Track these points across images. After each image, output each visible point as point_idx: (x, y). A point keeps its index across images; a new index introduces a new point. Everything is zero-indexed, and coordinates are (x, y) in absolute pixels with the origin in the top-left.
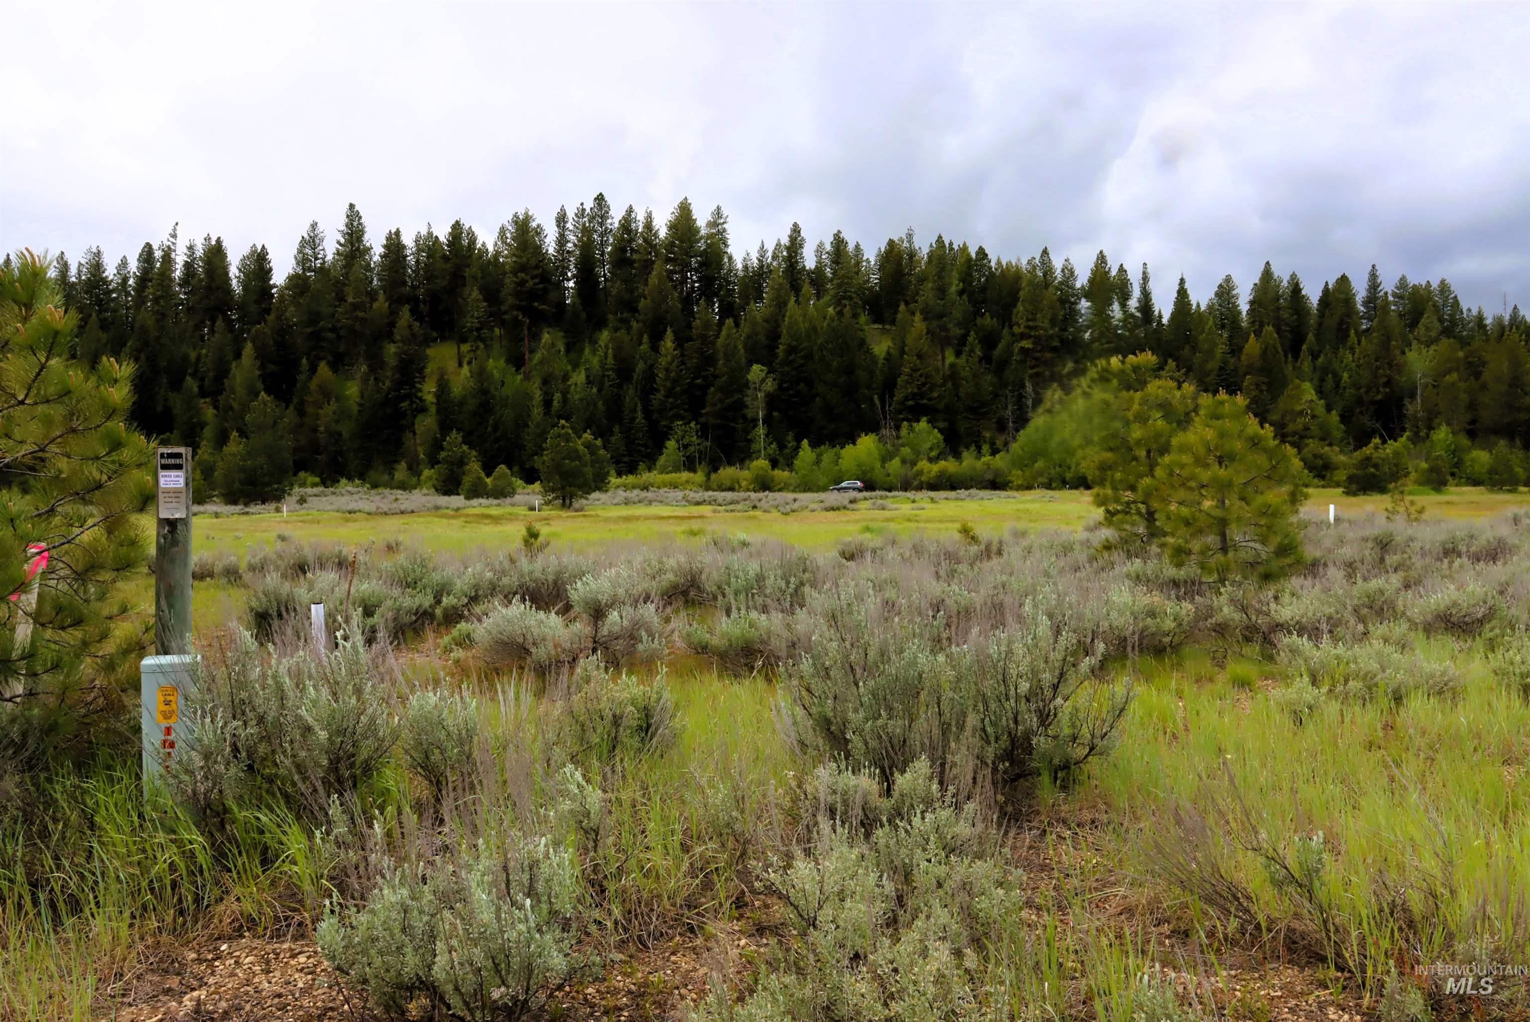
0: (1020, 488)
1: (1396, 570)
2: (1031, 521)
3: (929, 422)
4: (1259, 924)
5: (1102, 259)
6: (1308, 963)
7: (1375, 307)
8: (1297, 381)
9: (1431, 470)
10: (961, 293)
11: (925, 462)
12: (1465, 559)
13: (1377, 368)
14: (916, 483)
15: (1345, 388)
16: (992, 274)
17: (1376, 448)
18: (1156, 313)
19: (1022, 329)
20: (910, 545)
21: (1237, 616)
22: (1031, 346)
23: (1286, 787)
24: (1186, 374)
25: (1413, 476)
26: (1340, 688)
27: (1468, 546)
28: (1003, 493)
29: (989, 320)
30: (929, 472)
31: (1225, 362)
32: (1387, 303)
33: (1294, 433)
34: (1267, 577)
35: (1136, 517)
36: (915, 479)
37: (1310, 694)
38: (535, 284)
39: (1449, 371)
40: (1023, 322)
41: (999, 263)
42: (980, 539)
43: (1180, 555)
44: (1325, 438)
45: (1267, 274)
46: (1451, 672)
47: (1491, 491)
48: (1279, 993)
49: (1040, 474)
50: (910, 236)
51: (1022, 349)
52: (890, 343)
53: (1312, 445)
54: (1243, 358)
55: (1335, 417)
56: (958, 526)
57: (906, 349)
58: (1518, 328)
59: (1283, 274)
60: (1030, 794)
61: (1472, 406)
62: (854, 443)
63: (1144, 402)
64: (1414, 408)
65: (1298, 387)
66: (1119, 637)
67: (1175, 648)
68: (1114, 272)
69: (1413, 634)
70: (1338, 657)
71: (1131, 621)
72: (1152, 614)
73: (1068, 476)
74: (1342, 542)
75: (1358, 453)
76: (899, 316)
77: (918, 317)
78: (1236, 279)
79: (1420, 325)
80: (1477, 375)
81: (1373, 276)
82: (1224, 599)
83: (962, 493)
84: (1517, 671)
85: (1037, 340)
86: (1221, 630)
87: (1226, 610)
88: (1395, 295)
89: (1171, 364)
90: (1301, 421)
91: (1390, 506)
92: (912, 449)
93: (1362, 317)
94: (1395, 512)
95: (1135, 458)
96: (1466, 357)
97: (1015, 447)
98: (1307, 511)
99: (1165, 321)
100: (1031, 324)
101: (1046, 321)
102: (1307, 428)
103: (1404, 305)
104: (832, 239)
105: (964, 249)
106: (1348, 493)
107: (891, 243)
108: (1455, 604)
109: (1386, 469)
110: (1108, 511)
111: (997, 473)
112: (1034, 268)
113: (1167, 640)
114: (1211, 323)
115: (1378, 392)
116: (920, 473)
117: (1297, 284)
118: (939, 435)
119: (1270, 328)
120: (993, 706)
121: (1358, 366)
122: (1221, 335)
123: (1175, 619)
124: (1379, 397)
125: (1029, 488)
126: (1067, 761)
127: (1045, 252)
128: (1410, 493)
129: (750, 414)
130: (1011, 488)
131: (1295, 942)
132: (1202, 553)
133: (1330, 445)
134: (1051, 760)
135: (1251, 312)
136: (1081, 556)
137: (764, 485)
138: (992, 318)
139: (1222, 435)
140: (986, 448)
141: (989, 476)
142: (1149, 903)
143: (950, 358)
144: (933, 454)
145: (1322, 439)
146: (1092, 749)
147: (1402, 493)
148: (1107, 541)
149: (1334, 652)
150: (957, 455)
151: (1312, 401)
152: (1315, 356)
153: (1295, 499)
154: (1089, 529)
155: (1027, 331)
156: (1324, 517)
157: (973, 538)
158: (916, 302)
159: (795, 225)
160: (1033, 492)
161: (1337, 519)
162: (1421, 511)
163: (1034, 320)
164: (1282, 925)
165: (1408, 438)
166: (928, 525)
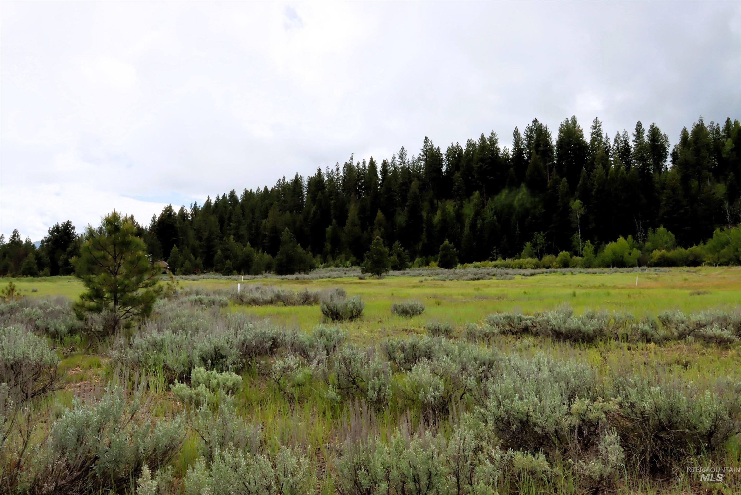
3: (665, 227)
11: (657, 250)
36: (649, 260)
38: (487, 167)
62: (616, 241)
92: (652, 243)
97: (711, 242)
104: (649, 128)
111: (697, 256)
116: (653, 257)
118: (672, 235)
129: (574, 226)
137: (565, 265)
141: (691, 258)
159: (639, 122)
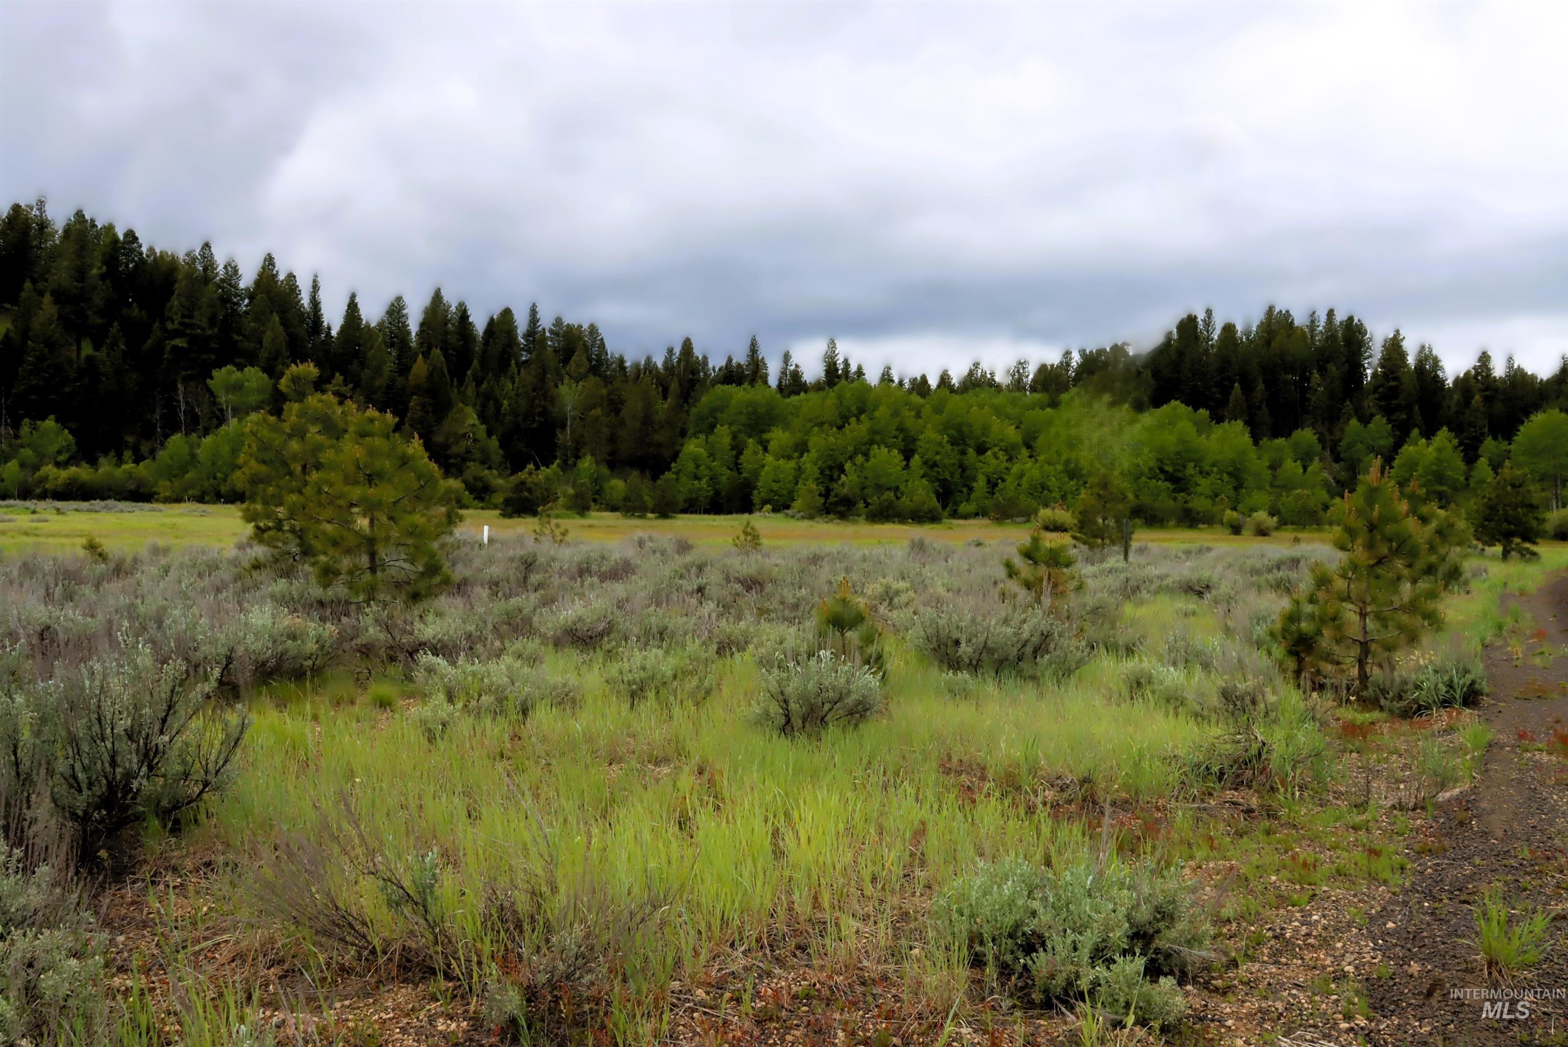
0: (168, 500)
1: (536, 590)
2: (177, 537)
3: (57, 421)
4: (374, 948)
5: (269, 261)
6: (423, 978)
7: (534, 341)
8: (461, 405)
9: (576, 496)
10: (103, 277)
11: (50, 467)
12: (595, 579)
13: (534, 398)
14: (38, 491)
15: (505, 415)
16: (143, 261)
17: (530, 473)
18: (325, 324)
19: (176, 325)
20: (19, 564)
21: (382, 636)
22: (185, 345)
23: (413, 805)
24: (353, 389)
25: (561, 501)
26: (473, 703)
27: (600, 566)
28: (147, 506)
29: (136, 311)
30: (56, 479)
31: (393, 381)
32: (544, 339)
33: (457, 456)
34: (415, 597)
35: (288, 535)
36: (37, 486)
37: (445, 710)
39: (594, 406)
40: (177, 318)
41: (151, 250)
42: (110, 556)
43: (328, 574)
44: (485, 461)
45: (437, 297)
46: (571, 683)
47: (625, 516)
48: (391, 1015)
49: (191, 486)
50: (41, 204)
51: (175, 348)
52: (9, 325)
53: (474, 469)
54: (411, 377)
55: (494, 442)
56: (84, 541)
57: (31, 334)
58: (650, 372)
59: (451, 299)
60: (136, 842)
61: (612, 439)
63: (302, 414)
64: (565, 437)
65: (462, 410)
66: (256, 661)
67: (317, 671)
68: (282, 277)
69: (543, 648)
70: (474, 674)
71: (270, 645)
72: (293, 637)
73: (224, 489)
74: (491, 561)
75: (512, 478)
76: (23, 295)
77: (48, 299)
78: (407, 299)
79: (572, 362)
80: (617, 411)
81: (533, 312)
82: (369, 620)
83: (97, 503)
84: (625, 679)
85: (193, 340)
86: (366, 651)
87: (371, 630)
88: (551, 331)
89: (339, 378)
90: (464, 444)
91: (538, 529)
92: (35, 451)
93: (522, 349)
94: (542, 534)
95: (290, 473)
96: (609, 394)
97: (162, 454)
98: (461, 531)
99: (334, 333)
100: (187, 321)
101: (205, 320)
102: (468, 452)
103: (559, 342)
105: (110, 228)
106: (504, 515)
107: (16, 208)
108: (580, 619)
109: (538, 493)
110: (258, 527)
111: (140, 483)
112: (194, 259)
113: (309, 663)
114: (380, 339)
115: (534, 421)
116: (45, 479)
117: (465, 311)
118: (70, 437)
119: (438, 351)
120: (85, 747)
121: (517, 395)
122: (390, 353)
123: (317, 642)
124: (535, 425)
125: (178, 500)
126: (178, 802)
127: (207, 246)
128: (557, 517)
130: (157, 501)
131: (409, 961)
132: (350, 573)
133: (490, 468)
134: (159, 802)
135: (421, 333)
136: (226, 574)
138: (140, 310)
139: (372, 453)
140: (127, 454)
141: (132, 486)
142: (262, 946)
143: (87, 349)
144: (62, 458)
145: (483, 462)
146: (206, 785)
147: (549, 516)
148: (256, 559)
149: (470, 668)
150: (93, 462)
151: (474, 425)
152: (479, 383)
153: (451, 520)
154: (241, 547)
155: (182, 328)
156: (478, 538)
157: (100, 555)
158: (46, 280)
160: (182, 505)
161: (491, 540)
162: (564, 534)
163: (190, 317)
164: (397, 946)
165: (558, 466)
166: (51, 540)
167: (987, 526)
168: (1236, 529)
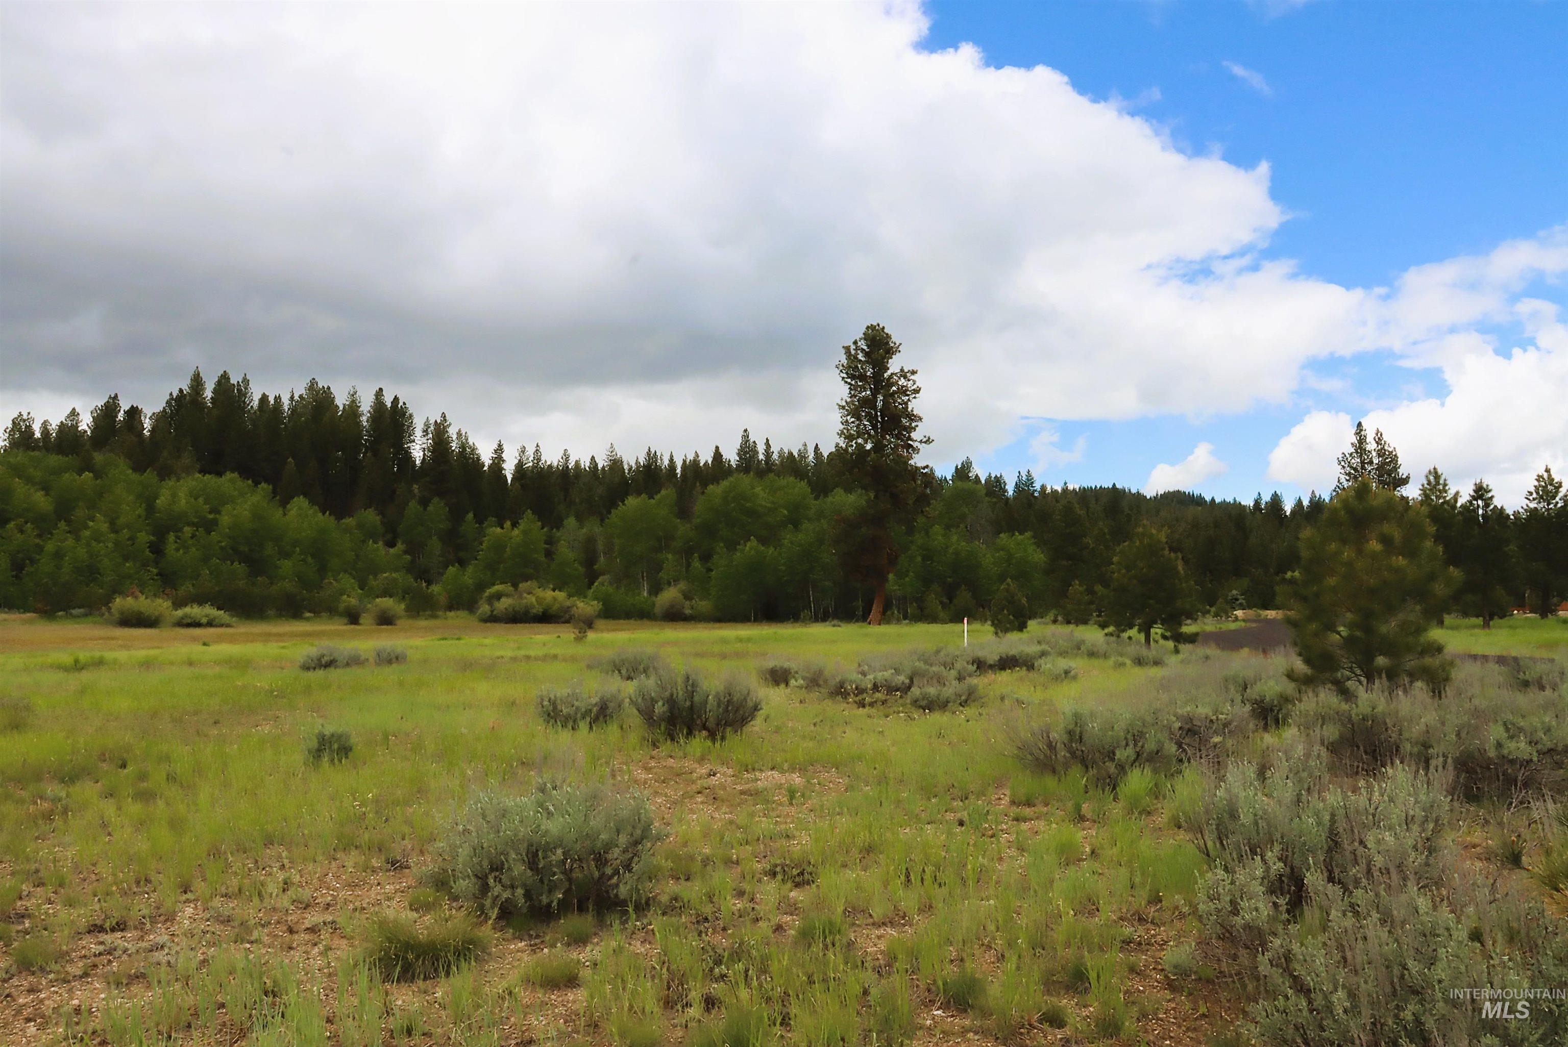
167: (30, 622)
168: (353, 618)
